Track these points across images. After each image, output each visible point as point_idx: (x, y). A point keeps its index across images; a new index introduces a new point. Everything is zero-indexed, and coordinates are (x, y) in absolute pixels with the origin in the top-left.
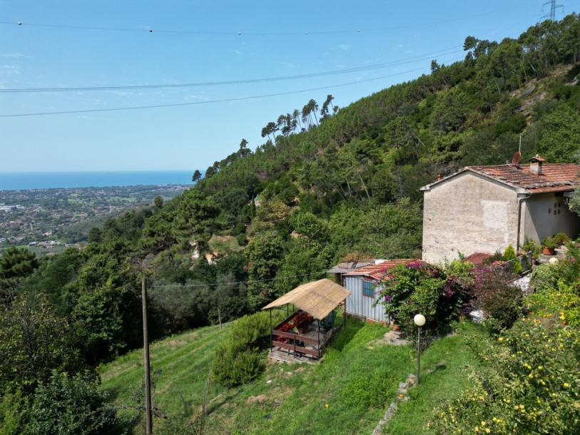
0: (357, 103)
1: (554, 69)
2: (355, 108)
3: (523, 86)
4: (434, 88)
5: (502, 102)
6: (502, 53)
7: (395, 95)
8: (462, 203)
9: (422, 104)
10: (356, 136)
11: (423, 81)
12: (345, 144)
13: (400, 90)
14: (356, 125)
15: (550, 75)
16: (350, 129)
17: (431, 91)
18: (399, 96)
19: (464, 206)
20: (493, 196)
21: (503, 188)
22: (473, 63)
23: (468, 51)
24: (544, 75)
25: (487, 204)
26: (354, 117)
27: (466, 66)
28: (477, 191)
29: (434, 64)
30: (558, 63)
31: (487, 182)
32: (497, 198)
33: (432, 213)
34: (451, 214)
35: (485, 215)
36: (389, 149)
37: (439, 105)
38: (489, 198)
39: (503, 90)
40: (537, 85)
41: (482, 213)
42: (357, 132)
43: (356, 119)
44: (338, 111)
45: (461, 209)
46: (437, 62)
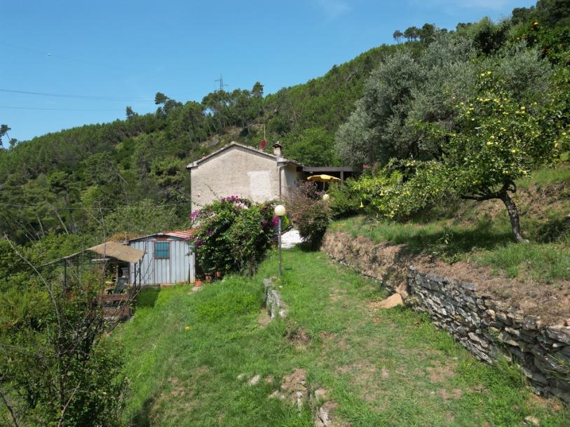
0: (42, 137)
1: (230, 129)
2: (39, 143)
3: (210, 139)
4: (130, 134)
5: (195, 150)
6: (191, 109)
7: (89, 133)
8: (230, 177)
9: (119, 146)
10: (44, 173)
11: (117, 125)
12: (30, 181)
13: (95, 131)
14: (43, 160)
15: (228, 133)
16: (36, 164)
17: (127, 135)
18: (94, 136)
19: (232, 179)
20: (257, 168)
21: (265, 159)
22: (165, 117)
23: (159, 106)
24: (224, 133)
25: (253, 175)
26: (40, 152)
27: (158, 118)
28: (243, 163)
29: (129, 111)
30: (232, 125)
31: (251, 155)
32: (260, 169)
33: (200, 190)
34: (220, 188)
35: (252, 185)
36: (87, 187)
37: (140, 145)
38: (254, 169)
39: (193, 140)
40: (219, 139)
41: (249, 183)
42: (46, 169)
43: (43, 153)
44: (16, 145)
45: (229, 182)
46: (132, 109)
